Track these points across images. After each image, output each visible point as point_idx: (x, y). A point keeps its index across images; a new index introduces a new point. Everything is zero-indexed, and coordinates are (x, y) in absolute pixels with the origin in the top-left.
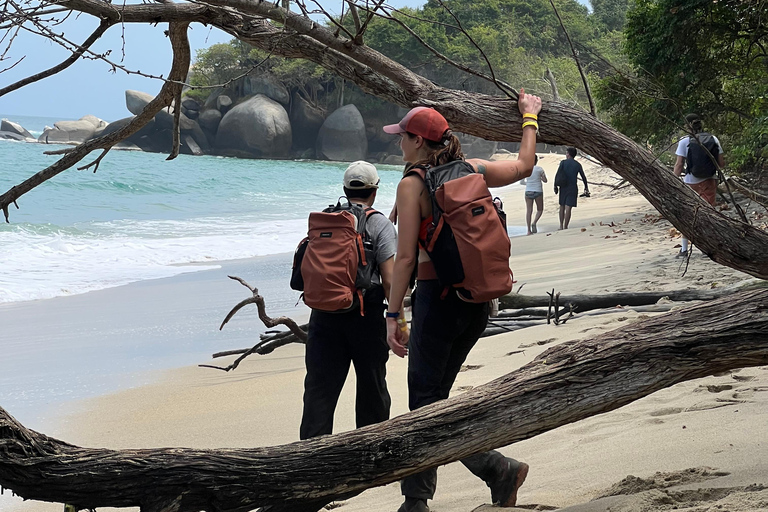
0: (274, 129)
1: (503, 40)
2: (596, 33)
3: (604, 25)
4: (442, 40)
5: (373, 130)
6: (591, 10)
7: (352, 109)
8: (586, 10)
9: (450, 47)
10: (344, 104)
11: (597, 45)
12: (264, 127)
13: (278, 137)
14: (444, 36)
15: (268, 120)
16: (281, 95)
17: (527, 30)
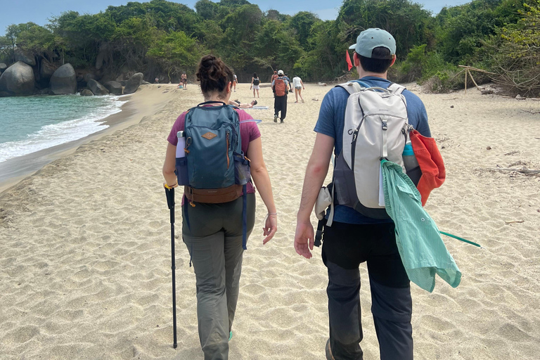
0: (21, 80)
1: (144, 23)
2: (198, 20)
3: (202, 17)
4: (113, 26)
5: (82, 76)
6: (195, 10)
7: (69, 66)
8: (193, 11)
9: (118, 29)
10: (65, 63)
11: (198, 26)
12: (16, 80)
13: (24, 84)
14: (114, 24)
15: (18, 75)
16: (29, 61)
17: (161, 20)
